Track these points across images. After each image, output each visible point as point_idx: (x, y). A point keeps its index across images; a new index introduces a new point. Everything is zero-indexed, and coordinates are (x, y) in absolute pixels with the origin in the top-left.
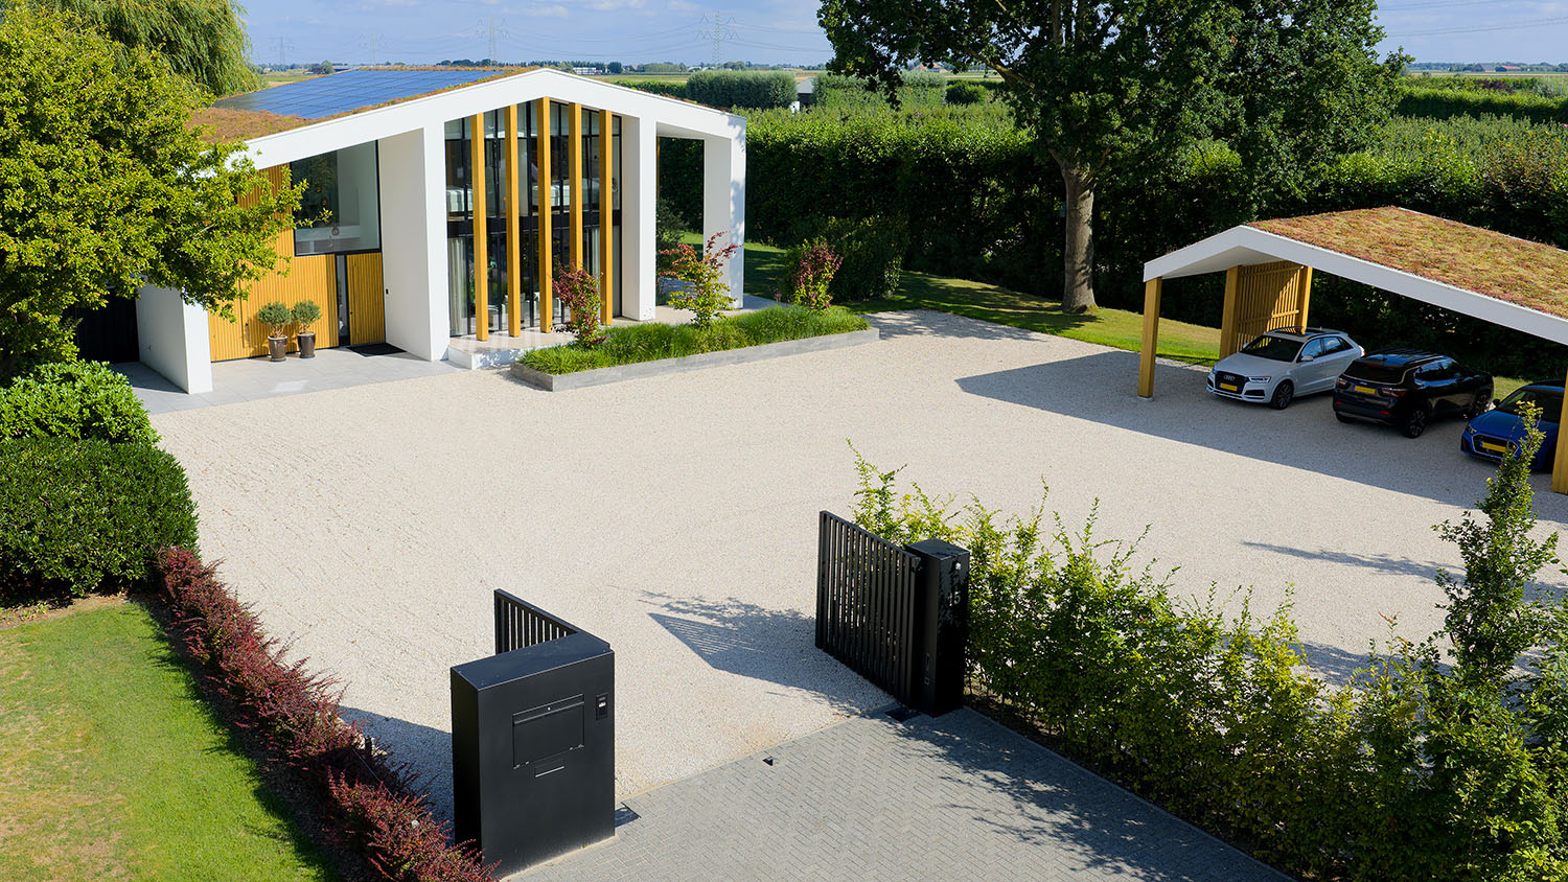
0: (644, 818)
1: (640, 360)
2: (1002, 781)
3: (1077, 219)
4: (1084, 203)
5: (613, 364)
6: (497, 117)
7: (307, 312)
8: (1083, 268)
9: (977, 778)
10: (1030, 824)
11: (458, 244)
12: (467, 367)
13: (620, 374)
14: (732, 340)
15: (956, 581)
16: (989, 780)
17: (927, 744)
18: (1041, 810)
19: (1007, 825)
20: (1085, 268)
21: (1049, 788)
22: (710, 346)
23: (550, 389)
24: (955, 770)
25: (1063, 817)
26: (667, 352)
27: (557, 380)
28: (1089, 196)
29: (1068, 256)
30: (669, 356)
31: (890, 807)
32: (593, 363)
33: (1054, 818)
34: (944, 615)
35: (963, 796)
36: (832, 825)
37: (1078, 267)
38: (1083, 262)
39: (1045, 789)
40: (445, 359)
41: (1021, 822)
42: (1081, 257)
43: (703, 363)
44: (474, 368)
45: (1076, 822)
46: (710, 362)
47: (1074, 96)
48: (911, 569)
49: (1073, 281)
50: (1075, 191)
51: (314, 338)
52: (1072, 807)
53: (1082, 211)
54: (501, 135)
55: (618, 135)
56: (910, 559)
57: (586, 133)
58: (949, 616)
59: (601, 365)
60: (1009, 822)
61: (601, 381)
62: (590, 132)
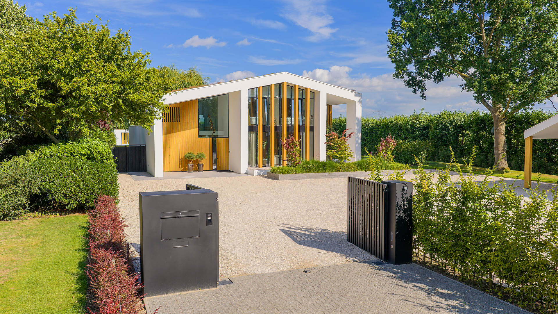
0: (235, 283)
1: (314, 172)
2: (423, 287)
3: (499, 133)
4: (501, 127)
5: (303, 173)
6: (267, 88)
7: (201, 156)
8: (502, 153)
9: (411, 285)
10: (434, 304)
11: (253, 134)
12: (252, 175)
13: (306, 176)
14: (352, 168)
15: (405, 196)
16: (415, 286)
17: (388, 273)
18: (442, 299)
19: (421, 303)
20: (503, 153)
21: (449, 292)
22: (342, 169)
23: (278, 180)
24: (400, 282)
25: (454, 303)
26: (325, 170)
27: (281, 176)
28: (504, 124)
29: (496, 148)
30: (326, 172)
31: (359, 291)
32: (295, 172)
33: (448, 303)
34: (399, 213)
35: (399, 290)
36: (325, 294)
37: (500, 152)
38: (502, 150)
39: (447, 292)
40: (246, 173)
41: (428, 302)
42: (501, 148)
43: (340, 176)
44: (255, 175)
45: (461, 305)
46: (342, 175)
47: (492, 76)
48: (383, 190)
49: (498, 158)
50: (497, 121)
51: (203, 165)
52: (461, 300)
53: (501, 130)
54: (269, 96)
55: (313, 99)
56: (382, 185)
57: (301, 97)
58: (401, 214)
59: (298, 173)
60: (422, 302)
61: (298, 178)
62: (303, 97)
